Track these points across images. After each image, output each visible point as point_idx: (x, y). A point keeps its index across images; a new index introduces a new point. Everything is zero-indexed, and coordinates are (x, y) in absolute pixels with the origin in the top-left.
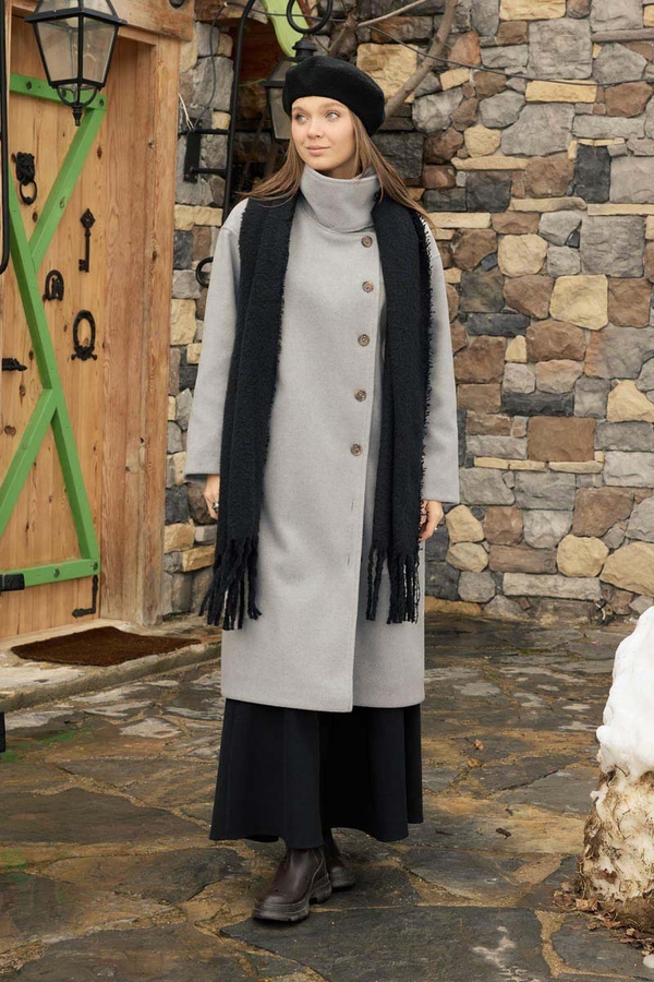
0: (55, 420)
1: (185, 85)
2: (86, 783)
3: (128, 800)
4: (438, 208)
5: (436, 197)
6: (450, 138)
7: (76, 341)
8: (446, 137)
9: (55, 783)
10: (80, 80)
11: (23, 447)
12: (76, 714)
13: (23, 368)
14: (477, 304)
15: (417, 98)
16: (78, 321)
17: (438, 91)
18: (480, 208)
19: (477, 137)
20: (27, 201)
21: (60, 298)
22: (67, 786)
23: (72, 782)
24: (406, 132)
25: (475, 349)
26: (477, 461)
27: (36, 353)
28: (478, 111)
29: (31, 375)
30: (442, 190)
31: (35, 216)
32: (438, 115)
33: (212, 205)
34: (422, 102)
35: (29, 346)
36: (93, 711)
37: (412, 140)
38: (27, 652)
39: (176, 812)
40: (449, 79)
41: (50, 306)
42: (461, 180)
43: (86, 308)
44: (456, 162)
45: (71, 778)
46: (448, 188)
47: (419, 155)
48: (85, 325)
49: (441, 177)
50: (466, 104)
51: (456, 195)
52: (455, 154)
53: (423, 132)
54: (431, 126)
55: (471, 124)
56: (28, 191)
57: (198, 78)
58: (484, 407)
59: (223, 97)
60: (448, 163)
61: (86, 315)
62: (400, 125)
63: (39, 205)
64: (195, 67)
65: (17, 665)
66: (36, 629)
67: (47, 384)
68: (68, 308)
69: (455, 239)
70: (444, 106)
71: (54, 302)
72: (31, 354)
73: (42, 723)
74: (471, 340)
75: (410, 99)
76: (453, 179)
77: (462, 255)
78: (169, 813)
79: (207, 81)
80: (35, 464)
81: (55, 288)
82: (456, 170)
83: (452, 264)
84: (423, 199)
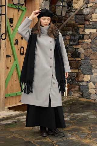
0: (16, 66)
1: (41, 6)
2: (16, 135)
3: (23, 139)
4: (87, 28)
5: (87, 26)
6: (89, 16)
7: (21, 52)
8: (88, 16)
9: (11, 135)
10: (19, 4)
11: (10, 71)
12: (18, 121)
13: (10, 57)
14: (94, 46)
15: (83, 9)
16: (21, 48)
17: (87, 7)
18: (94, 28)
19: (94, 16)
20: (11, 27)
21: (18, 44)
22: (13, 136)
23: (14, 135)
24: (81, 15)
25: (93, 54)
26: (94, 74)
27: (13, 54)
28: (94, 11)
29: (12, 58)
30: (88, 25)
31: (13, 29)
32: (87, 12)
34: (84, 9)
35: (12, 53)
36: (21, 120)
37: (82, 16)
38: (10, 109)
39: (32, 142)
40: (89, 5)
41: (16, 46)
42: (91, 23)
43: (23, 46)
44: (90, 20)
45: (14, 134)
46: (89, 25)
47: (84, 19)
48: (22, 49)
49: (88, 23)
50: (92, 10)
51: (90, 26)
52: (90, 19)
53: (84, 15)
54: (86, 14)
55: (93, 13)
56: (12, 25)
57: (43, 5)
58: (95, 64)
60: (89, 20)
61: (22, 47)
62: (80, 13)
63: (14, 27)
64: (43, 3)
65: (8, 111)
66: (12, 104)
67: (15, 60)
68: (19, 46)
69: (90, 34)
70: (88, 10)
71: (17, 45)
72: (12, 54)
73: (11, 122)
74: (93, 52)
75: (82, 9)
76: (90, 23)
77: (91, 37)
78: (31, 142)
79: (45, 5)
80: (13, 74)
81: (17, 42)
82: (90, 22)
83: (90, 38)
84: (84, 27)
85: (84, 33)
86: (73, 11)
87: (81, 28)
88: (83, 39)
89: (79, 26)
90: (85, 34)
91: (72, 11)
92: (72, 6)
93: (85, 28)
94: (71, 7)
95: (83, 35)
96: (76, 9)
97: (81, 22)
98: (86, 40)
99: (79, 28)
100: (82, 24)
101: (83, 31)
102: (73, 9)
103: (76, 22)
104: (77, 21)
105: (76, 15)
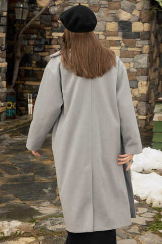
4: (55, 31)
8: (56, 16)
17: (55, 5)
24: (48, 14)
30: (55, 27)
32: (55, 11)
33: (4, 32)
34: (51, 8)
37: (49, 16)
40: (57, 3)
42: (60, 25)
46: (57, 27)
47: (51, 19)
49: (55, 25)
50: (61, 8)
51: (59, 29)
53: (51, 14)
54: (53, 13)
59: (5, 8)
60: (57, 21)
62: (47, 12)
69: (58, 39)
70: (56, 9)
75: (49, 7)
76: (58, 25)
77: (60, 42)
79: (2, 5)
82: (58, 23)
83: (58, 44)
84: (52, 29)
85: (51, 37)
86: (38, 9)
87: (48, 30)
88: (51, 44)
89: (45, 28)
90: (52, 39)
91: (36, 10)
92: (37, 4)
93: (52, 31)
94: (34, 3)
95: (50, 40)
96: (41, 8)
97: (48, 24)
98: (54, 46)
99: (45, 31)
100: (49, 26)
101: (50, 35)
102: (37, 7)
103: (41, 24)
104: (43, 21)
105: (42, 14)
